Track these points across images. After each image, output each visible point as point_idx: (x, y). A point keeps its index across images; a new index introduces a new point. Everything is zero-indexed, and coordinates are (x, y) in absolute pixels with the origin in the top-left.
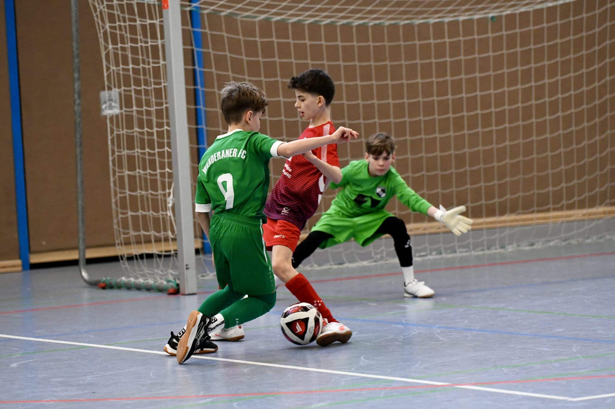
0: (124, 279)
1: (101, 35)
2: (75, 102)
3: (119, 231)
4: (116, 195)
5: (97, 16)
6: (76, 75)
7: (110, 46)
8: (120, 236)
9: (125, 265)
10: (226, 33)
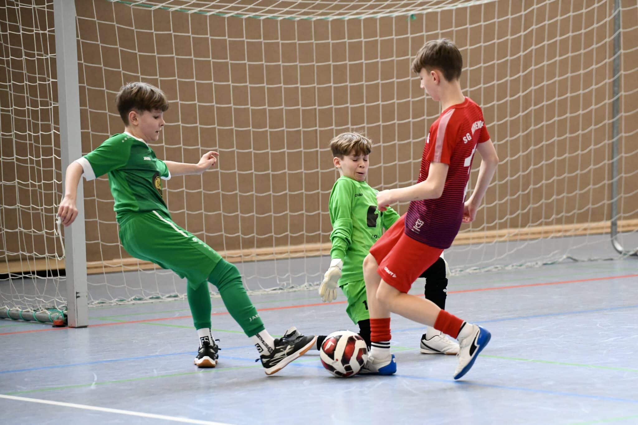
10: (117, 23)
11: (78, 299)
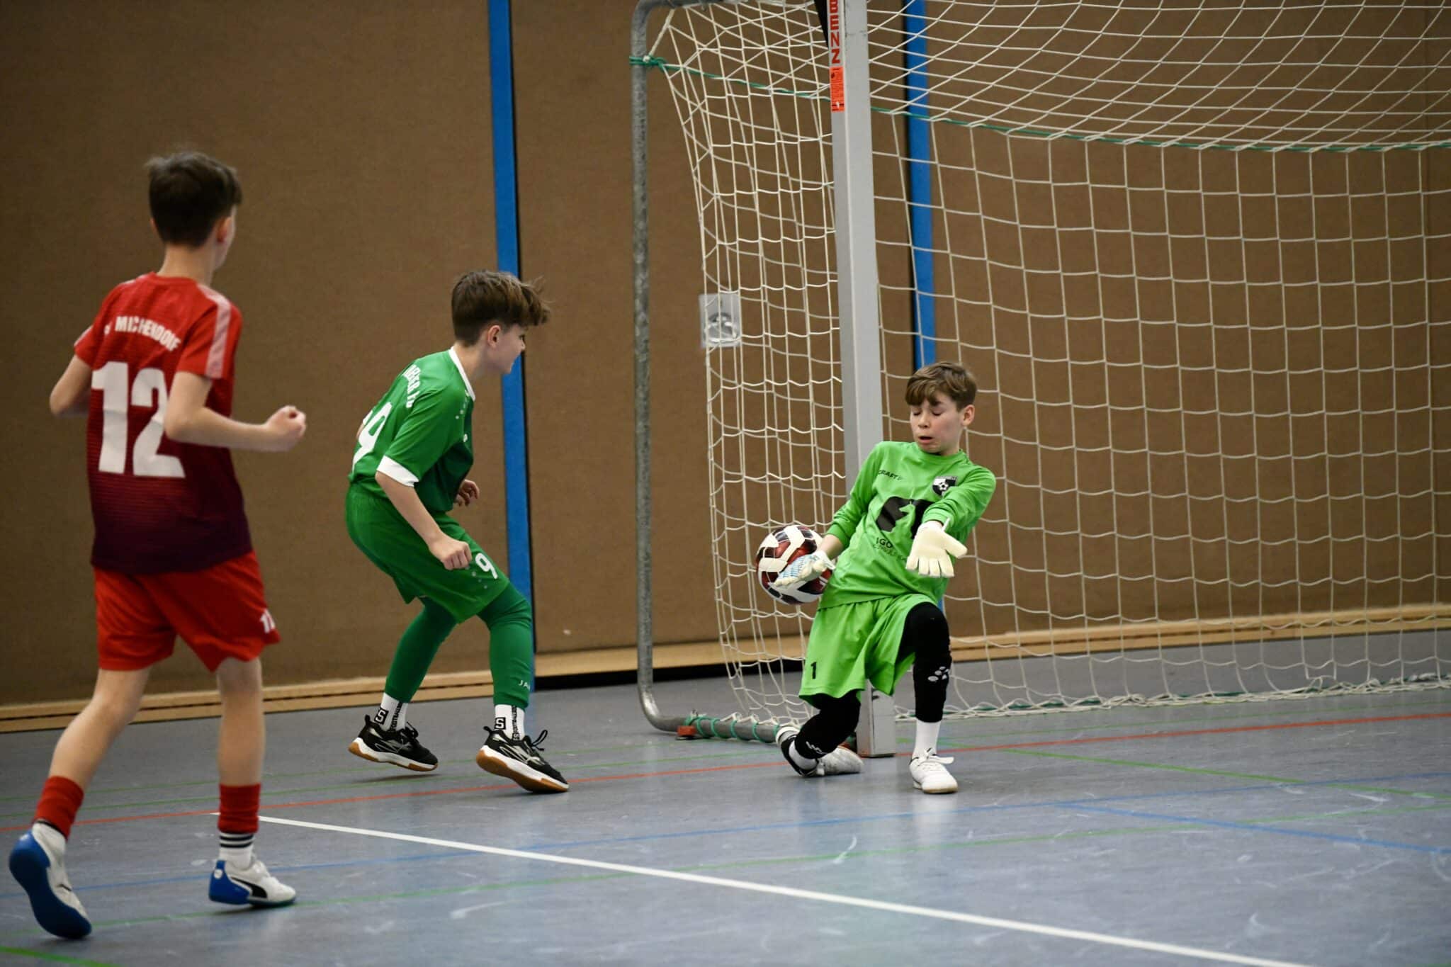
0: (736, 718)
1: (696, 169)
2: (635, 315)
3: (727, 609)
4: (721, 528)
5: (688, 126)
6: (639, 259)
7: (717, 195)
8: (729, 621)
9: (738, 685)
10: (979, 169)
11: (875, 701)
